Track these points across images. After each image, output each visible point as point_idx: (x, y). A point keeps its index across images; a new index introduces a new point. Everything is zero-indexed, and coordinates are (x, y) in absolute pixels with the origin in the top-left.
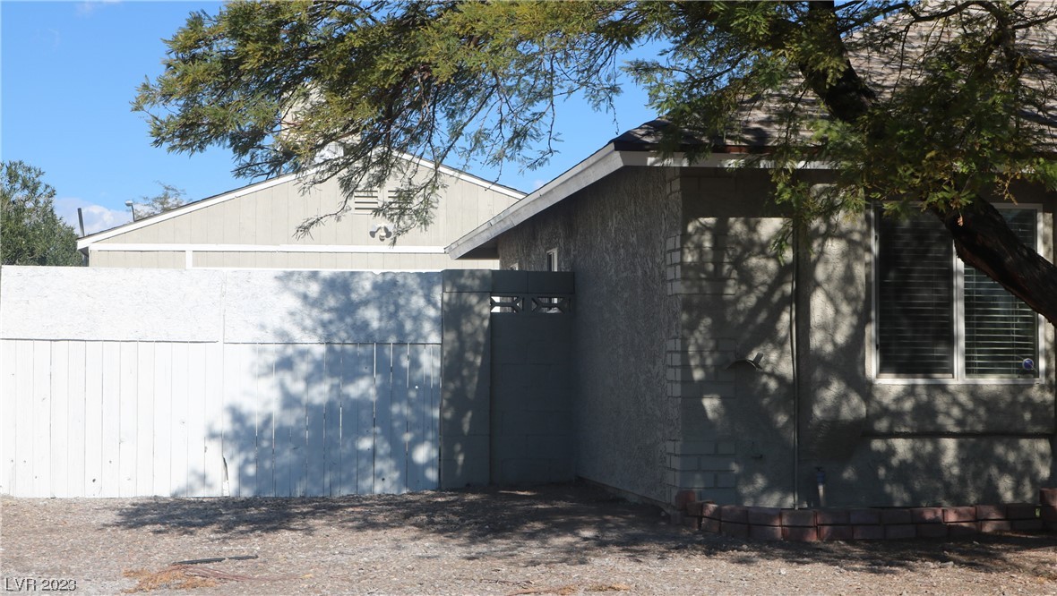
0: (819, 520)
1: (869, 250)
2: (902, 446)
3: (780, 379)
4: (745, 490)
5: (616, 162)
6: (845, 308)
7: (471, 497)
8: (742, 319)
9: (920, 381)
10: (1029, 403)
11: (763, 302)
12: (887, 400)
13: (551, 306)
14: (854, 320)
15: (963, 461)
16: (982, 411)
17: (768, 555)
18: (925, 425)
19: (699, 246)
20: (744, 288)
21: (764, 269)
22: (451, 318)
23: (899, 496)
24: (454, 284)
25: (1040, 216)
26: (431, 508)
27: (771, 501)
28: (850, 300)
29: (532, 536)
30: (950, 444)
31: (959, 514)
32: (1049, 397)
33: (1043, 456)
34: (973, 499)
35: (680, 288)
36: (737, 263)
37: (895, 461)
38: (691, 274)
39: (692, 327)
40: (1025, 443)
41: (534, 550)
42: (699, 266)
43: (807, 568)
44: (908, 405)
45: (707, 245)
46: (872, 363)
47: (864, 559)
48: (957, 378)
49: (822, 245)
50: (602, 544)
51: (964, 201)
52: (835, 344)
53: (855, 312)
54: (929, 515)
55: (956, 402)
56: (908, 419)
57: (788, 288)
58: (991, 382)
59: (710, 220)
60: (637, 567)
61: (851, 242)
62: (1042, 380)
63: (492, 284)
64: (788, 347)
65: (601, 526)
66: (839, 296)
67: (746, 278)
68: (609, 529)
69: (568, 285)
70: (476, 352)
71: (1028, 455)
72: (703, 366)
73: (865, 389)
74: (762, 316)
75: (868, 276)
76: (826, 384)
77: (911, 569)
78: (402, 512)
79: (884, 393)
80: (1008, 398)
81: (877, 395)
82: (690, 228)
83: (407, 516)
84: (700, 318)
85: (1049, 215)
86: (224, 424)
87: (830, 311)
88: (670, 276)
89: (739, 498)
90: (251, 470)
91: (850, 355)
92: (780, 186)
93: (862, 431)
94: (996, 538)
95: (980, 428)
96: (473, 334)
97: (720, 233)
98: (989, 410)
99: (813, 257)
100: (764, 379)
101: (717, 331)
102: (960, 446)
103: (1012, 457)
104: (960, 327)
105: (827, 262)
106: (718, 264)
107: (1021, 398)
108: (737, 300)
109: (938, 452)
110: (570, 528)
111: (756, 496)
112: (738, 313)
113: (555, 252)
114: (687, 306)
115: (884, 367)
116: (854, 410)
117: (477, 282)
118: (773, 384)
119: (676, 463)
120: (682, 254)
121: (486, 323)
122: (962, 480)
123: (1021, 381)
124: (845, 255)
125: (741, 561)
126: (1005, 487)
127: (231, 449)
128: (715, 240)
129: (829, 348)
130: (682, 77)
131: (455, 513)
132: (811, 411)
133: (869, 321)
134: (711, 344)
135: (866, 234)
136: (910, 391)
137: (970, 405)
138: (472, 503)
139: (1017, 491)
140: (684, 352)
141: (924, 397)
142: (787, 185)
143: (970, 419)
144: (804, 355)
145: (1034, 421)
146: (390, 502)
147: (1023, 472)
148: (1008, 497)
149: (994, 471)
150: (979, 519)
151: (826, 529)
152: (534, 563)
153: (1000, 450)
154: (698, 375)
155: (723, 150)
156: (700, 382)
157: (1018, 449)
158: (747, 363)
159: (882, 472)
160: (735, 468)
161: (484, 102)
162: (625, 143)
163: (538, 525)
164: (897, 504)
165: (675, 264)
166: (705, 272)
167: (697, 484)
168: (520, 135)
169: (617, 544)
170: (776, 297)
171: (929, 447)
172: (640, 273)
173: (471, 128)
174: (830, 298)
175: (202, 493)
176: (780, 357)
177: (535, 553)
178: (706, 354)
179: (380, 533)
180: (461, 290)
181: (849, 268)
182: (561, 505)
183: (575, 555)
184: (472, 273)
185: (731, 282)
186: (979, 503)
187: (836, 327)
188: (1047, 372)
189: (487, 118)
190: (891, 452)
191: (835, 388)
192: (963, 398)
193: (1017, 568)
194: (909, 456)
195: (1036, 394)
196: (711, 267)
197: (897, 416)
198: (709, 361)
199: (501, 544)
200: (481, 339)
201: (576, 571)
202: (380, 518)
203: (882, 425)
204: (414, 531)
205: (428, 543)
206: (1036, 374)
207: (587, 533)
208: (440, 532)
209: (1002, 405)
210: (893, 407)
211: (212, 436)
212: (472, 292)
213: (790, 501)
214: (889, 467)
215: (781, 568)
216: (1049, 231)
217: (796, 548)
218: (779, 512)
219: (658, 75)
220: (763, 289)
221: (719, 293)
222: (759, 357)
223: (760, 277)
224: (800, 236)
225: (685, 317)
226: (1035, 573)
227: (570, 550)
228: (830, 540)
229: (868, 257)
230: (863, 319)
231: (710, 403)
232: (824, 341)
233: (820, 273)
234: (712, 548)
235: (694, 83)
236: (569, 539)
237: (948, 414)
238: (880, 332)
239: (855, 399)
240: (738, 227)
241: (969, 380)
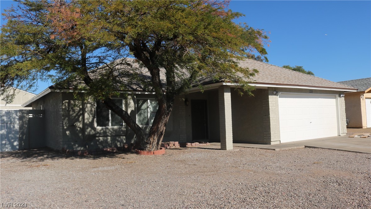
0: (86, 151)
1: (95, 106)
2: (101, 138)
3: (80, 128)
4: (74, 147)
5: (50, 91)
6: (91, 116)
7: (25, 151)
8: (73, 118)
9: (104, 127)
10: (122, 130)
11: (77, 115)
12: (98, 131)
13: (41, 116)
14: (92, 118)
15: (111, 140)
16: (114, 132)
17: (77, 158)
18: (105, 134)
19: (65, 105)
20: (73, 112)
21: (77, 109)
22: (21, 118)
23: (101, 146)
24: (21, 112)
25: (123, 100)
26: (16, 153)
27: (79, 149)
28: (92, 114)
29: (35, 157)
30: (109, 138)
31: (110, 149)
32: (125, 129)
33: (124, 139)
34: (113, 146)
35: (62, 113)
36: (72, 108)
37: (100, 141)
38: (64, 110)
39: (64, 119)
40: (121, 137)
41: (35, 159)
42: (65, 109)
43: (82, 159)
44: (102, 131)
45: (67, 105)
46: (95, 125)
47: (93, 157)
48: (110, 126)
49: (87, 105)
50: (47, 158)
51: (104, 99)
52: (89, 122)
53: (92, 116)
54: (105, 150)
55: (110, 131)
56: (102, 134)
57: (81, 112)
58: (116, 127)
59: (67, 101)
60: (52, 161)
61: (92, 105)
62: (124, 126)
63: (29, 112)
64: (81, 122)
65: (48, 155)
66: (90, 113)
67: (74, 111)
68: (49, 155)
69: (44, 112)
70: (26, 125)
71: (122, 139)
72: (66, 126)
73: (94, 129)
74: (77, 117)
75: (95, 110)
76: (88, 128)
77: (100, 158)
78: (10, 154)
79: (98, 130)
80: (118, 130)
81: (97, 130)
82: (64, 102)
83: (11, 155)
84: (65, 118)
85: (125, 100)
87: (88, 116)
88: (60, 111)
91: (92, 123)
92: (75, 96)
93: (94, 136)
94: (116, 153)
95: (114, 135)
96: (25, 121)
97: (69, 103)
98: (115, 132)
99: (85, 107)
100: (77, 128)
101: (69, 120)
102: (111, 138)
103: (119, 139)
104: (110, 118)
105: (88, 108)
106: (69, 108)
107: (121, 130)
108: (72, 114)
109: (107, 139)
110: (42, 155)
111: (76, 148)
112: (72, 117)
113: (41, 106)
114: (63, 116)
115: (98, 125)
116: (92, 133)
117: (26, 112)
118: (79, 129)
119: (62, 143)
120: (62, 107)
121: (28, 119)
122: (111, 143)
123: (121, 127)
124: (91, 107)
125: (71, 159)
126: (118, 144)
128: (68, 104)
129: (88, 122)
130: (58, 77)
131: (21, 154)
132: (85, 133)
133: (95, 118)
134: (68, 122)
135: (94, 103)
136: (102, 129)
137: (112, 131)
138: (25, 152)
139: (120, 145)
140: (63, 124)
141: (105, 130)
142: (76, 96)
143: (112, 133)
144: (84, 124)
145: (123, 133)
146: (8, 153)
147: (121, 142)
148: (119, 146)
149: (117, 142)
150: (113, 150)
151: (87, 153)
152: (34, 162)
153: (117, 138)
154: (65, 128)
155: (69, 89)
156: (66, 129)
157: (120, 138)
158: (74, 125)
159: (98, 143)
160: (72, 143)
161: (24, 79)
162: (51, 87)
163: (37, 155)
164: (101, 148)
165: (61, 109)
166: (66, 110)
167: (66, 146)
168: (31, 86)
169: (50, 158)
170: (79, 114)
171: (106, 138)
172: (55, 110)
173: (21, 85)
174: (88, 114)
176: (80, 124)
177: (34, 160)
178: (67, 124)
179: (5, 159)
180: (23, 113)
181: (91, 109)
182: (42, 151)
183: (42, 160)
184: (25, 110)
185: (71, 111)
186: (114, 147)
187: (89, 119)
188: (125, 125)
189: (24, 83)
190: (99, 139)
191: (89, 129)
192: (111, 130)
193: (117, 157)
194: (102, 140)
195: (123, 129)
196: (67, 109)
197: (100, 133)
198: (67, 125)
199: (29, 159)
200: (27, 122)
201: (41, 163)
202: (5, 156)
203: (98, 135)
204: (12, 158)
205: (14, 160)
206: (123, 125)
207: (45, 156)
208: (17, 157)
209: (118, 131)
210: (99, 132)
212: (25, 113)
213: (82, 149)
214: (99, 142)
215: (78, 160)
216: (125, 102)
217: (82, 156)
218: (79, 151)
219: (53, 77)
220: (77, 113)
221: (69, 113)
222: (76, 124)
223: (76, 111)
224: (83, 104)
225: (63, 118)
226: (120, 158)
227: (41, 159)
228: (88, 155)
229: (95, 107)
230: (94, 118)
231: (68, 132)
232: (87, 121)
233: (86, 110)
234: (67, 157)
235: (59, 78)
236: (42, 157)
237: (109, 133)
238: (97, 119)
239: (93, 131)
240: (72, 102)
241: (112, 127)
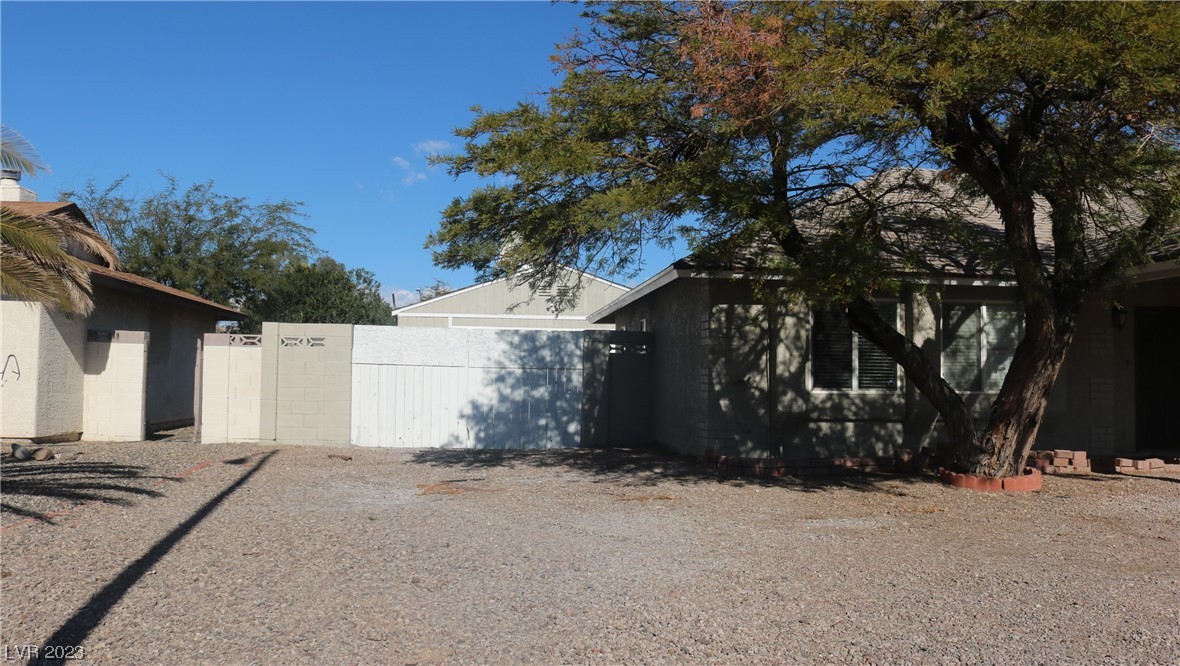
0: (779, 465)
1: (808, 322)
2: (825, 426)
3: (761, 390)
4: (742, 449)
5: (675, 275)
6: (796, 353)
7: (598, 451)
8: (741, 358)
9: (835, 392)
10: (892, 404)
11: (752, 349)
12: (817, 402)
13: (642, 350)
14: (800, 360)
15: (857, 434)
16: (867, 408)
17: (751, 483)
18: (837, 414)
19: (719, 320)
20: (742, 342)
21: (753, 332)
22: (589, 356)
23: (822, 452)
24: (590, 338)
25: (898, 305)
26: (576, 456)
27: (756, 455)
28: (798, 349)
29: (628, 471)
30: (850, 426)
31: (853, 462)
32: (903, 401)
33: (899, 432)
34: (862, 454)
35: (708, 342)
36: (739, 329)
37: (821, 434)
38: (714, 334)
39: (714, 362)
40: (890, 425)
41: (629, 478)
42: (718, 330)
43: (770, 489)
44: (828, 404)
45: (723, 319)
46: (809, 383)
47: (801, 485)
48: (854, 390)
49: (783, 320)
50: (664, 476)
51: (849, 300)
52: (790, 372)
53: (800, 355)
54: (837, 463)
55: (853, 403)
56: (828, 412)
57: (766, 342)
58: (872, 393)
59: (725, 306)
60: (682, 488)
61: (799, 319)
62: (898, 392)
63: (610, 338)
64: (765, 373)
65: (665, 467)
66: (792, 347)
67: (744, 336)
68: (669, 469)
69: (651, 339)
70: (602, 374)
71: (892, 431)
72: (720, 383)
73: (806, 396)
74: (752, 357)
75: (807, 337)
76: (785, 393)
77: (825, 490)
78: (561, 458)
79: (816, 398)
80: (881, 401)
81: (812, 399)
82: (714, 310)
83: (563, 460)
84: (719, 358)
85: (903, 305)
86: (468, 410)
87: (788, 355)
88: (703, 335)
89: (740, 453)
90: (482, 435)
91: (797, 378)
92: (756, 291)
93: (804, 417)
94: (872, 474)
95: (866, 417)
96: (601, 364)
97: (730, 313)
98: (870, 408)
99: (779, 326)
100: (753, 390)
101: (728, 364)
102: (856, 427)
103: (883, 432)
104: (856, 363)
105: (786, 329)
106: (729, 329)
107: (888, 402)
108: (739, 348)
109: (844, 429)
110: (649, 467)
111: (748, 452)
112: (739, 355)
113: (644, 321)
114: (712, 351)
115: (815, 385)
116: (799, 407)
117: (602, 337)
118: (757, 393)
119: (705, 434)
120: (709, 324)
121: (607, 359)
122: (856, 444)
123: (888, 392)
124: (795, 325)
125: (736, 485)
126: (879, 448)
127: (472, 423)
128: (727, 317)
129: (787, 374)
130: (706, 234)
131: (590, 459)
132: (776, 407)
133: (807, 360)
134: (725, 371)
135: (807, 314)
136: (830, 397)
137: (861, 405)
138: (599, 454)
139: (885, 450)
140: (710, 375)
141: (837, 401)
142: (760, 290)
143: (861, 412)
144: (774, 379)
145: (895, 413)
146: (554, 453)
147: (888, 440)
148: (881, 453)
149: (874, 440)
150: (863, 465)
151: (783, 469)
152: (628, 485)
153: (877, 429)
154: (717, 388)
155: (732, 269)
156: (719, 391)
157: (886, 428)
158: (744, 381)
159: (814, 440)
160: (737, 437)
161: (605, 243)
162: (679, 265)
163: (632, 466)
164: (822, 457)
165: (705, 329)
166: (722, 333)
167: (716, 446)
168: (623, 261)
169: (672, 476)
170: (759, 347)
171: (839, 427)
172: (688, 333)
173: (598, 258)
174: (788, 348)
175: (457, 446)
176: (761, 379)
177: (629, 480)
178: (722, 376)
179: (549, 469)
180: (594, 341)
181: (798, 332)
182: (645, 455)
183: (651, 481)
184: (600, 332)
185: (736, 339)
186: (864, 456)
187: (790, 364)
188: (902, 388)
189: (607, 251)
190: (819, 429)
191: (789, 396)
192: (857, 401)
193: (879, 490)
194: (829, 432)
195: (895, 399)
196: (725, 331)
197: (822, 410)
198: (723, 381)
199: (612, 475)
200: (604, 367)
201: (649, 489)
202: (549, 461)
203: (815, 415)
204: (566, 468)
205: (574, 475)
206: (895, 388)
207: (657, 470)
208: (579, 469)
209: (878, 405)
210: (820, 406)
211: (462, 416)
212: (600, 342)
213: (765, 455)
214: (818, 437)
215: (757, 489)
216: (903, 313)
217: (766, 479)
218: (758, 460)
219: (693, 233)
220: (753, 342)
221: (729, 344)
222: (750, 378)
223: (751, 336)
224: (773, 316)
225: (711, 357)
226: (888, 492)
227: (648, 479)
228: (785, 475)
229: (808, 326)
230: (804, 360)
231: (723, 403)
232: (784, 371)
233: (782, 334)
234: (722, 479)
235: (712, 236)
236: (648, 473)
237: (849, 410)
238: (813, 366)
239: (800, 402)
240: (739, 309)
241: (861, 392)
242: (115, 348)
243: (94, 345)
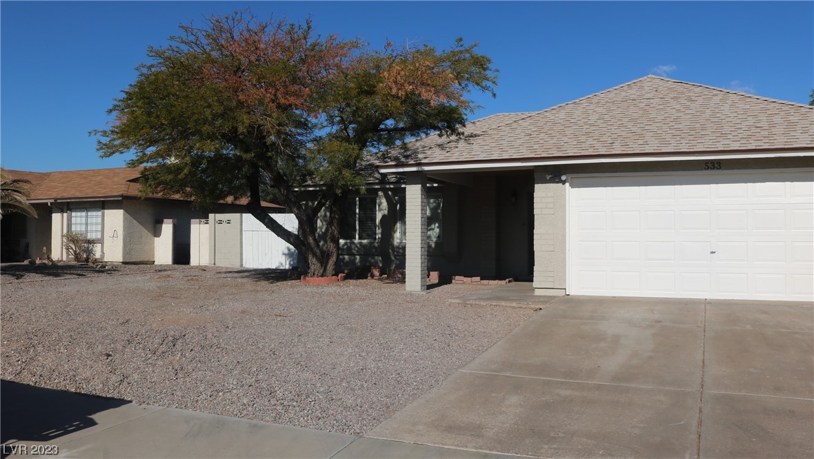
2: (346, 257)
6: (324, 223)
9: (348, 241)
10: (375, 247)
15: (360, 261)
16: (364, 249)
18: (350, 252)
23: (345, 269)
25: (377, 198)
28: (325, 221)
30: (358, 257)
37: (345, 261)
40: (376, 257)
44: (345, 247)
48: (357, 241)
55: (357, 247)
56: (347, 251)
58: (365, 241)
62: (377, 241)
71: (377, 260)
80: (369, 245)
86: (286, 252)
90: (292, 263)
95: (364, 253)
102: (360, 258)
104: (357, 227)
107: (373, 246)
109: (356, 259)
123: (372, 241)
127: (287, 257)
136: (346, 244)
137: (360, 247)
141: (350, 245)
143: (362, 251)
145: (377, 251)
149: (368, 264)
153: (370, 259)
157: (374, 259)
171: (353, 258)
174: (321, 221)
175: (282, 268)
187: (322, 228)
188: (378, 239)
190: (344, 258)
192: (358, 245)
194: (348, 260)
195: (376, 245)
197: (344, 250)
206: (375, 239)
209: (368, 247)
211: (283, 254)
237: (356, 250)
241: (360, 241)
242: (164, 226)
243: (158, 225)
